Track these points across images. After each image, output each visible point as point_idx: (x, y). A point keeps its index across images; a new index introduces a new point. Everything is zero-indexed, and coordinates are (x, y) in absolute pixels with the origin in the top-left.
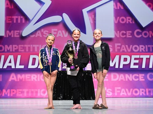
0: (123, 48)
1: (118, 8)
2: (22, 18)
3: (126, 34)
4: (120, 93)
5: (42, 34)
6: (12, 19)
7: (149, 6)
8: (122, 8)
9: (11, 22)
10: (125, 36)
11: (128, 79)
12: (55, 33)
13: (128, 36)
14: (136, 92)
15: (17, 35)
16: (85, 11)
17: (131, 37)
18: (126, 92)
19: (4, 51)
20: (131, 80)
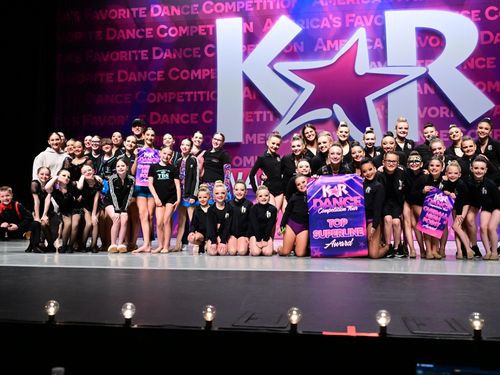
1: (426, 92)
2: (269, 114)
6: (254, 116)
7: (480, 87)
8: (432, 92)
9: (252, 120)
15: (261, 140)
16: (369, 99)
19: (242, 167)
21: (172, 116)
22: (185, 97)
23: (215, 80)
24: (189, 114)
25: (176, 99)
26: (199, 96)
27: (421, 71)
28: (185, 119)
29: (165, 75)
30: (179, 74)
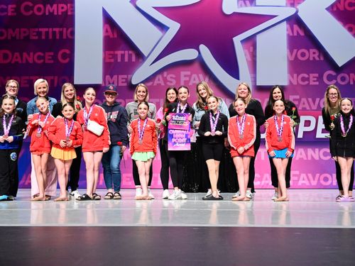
0: (304, 104)
1: (295, 34)
2: (131, 55)
3: (308, 79)
4: (298, 180)
5: (165, 80)
6: (115, 56)
7: (350, 30)
8: (302, 34)
9: (112, 60)
10: (307, 82)
11: (312, 157)
12: (187, 79)
13: (312, 83)
14: (326, 179)
15: (123, 82)
16: (237, 40)
17: (317, 83)
18: (309, 180)
20: (317, 158)
21: (25, 54)
22: (39, 34)
23: (73, 17)
24: (44, 53)
25: (28, 36)
26: (54, 33)
27: (290, 11)
28: (39, 58)
29: (17, 10)
30: (32, 8)
